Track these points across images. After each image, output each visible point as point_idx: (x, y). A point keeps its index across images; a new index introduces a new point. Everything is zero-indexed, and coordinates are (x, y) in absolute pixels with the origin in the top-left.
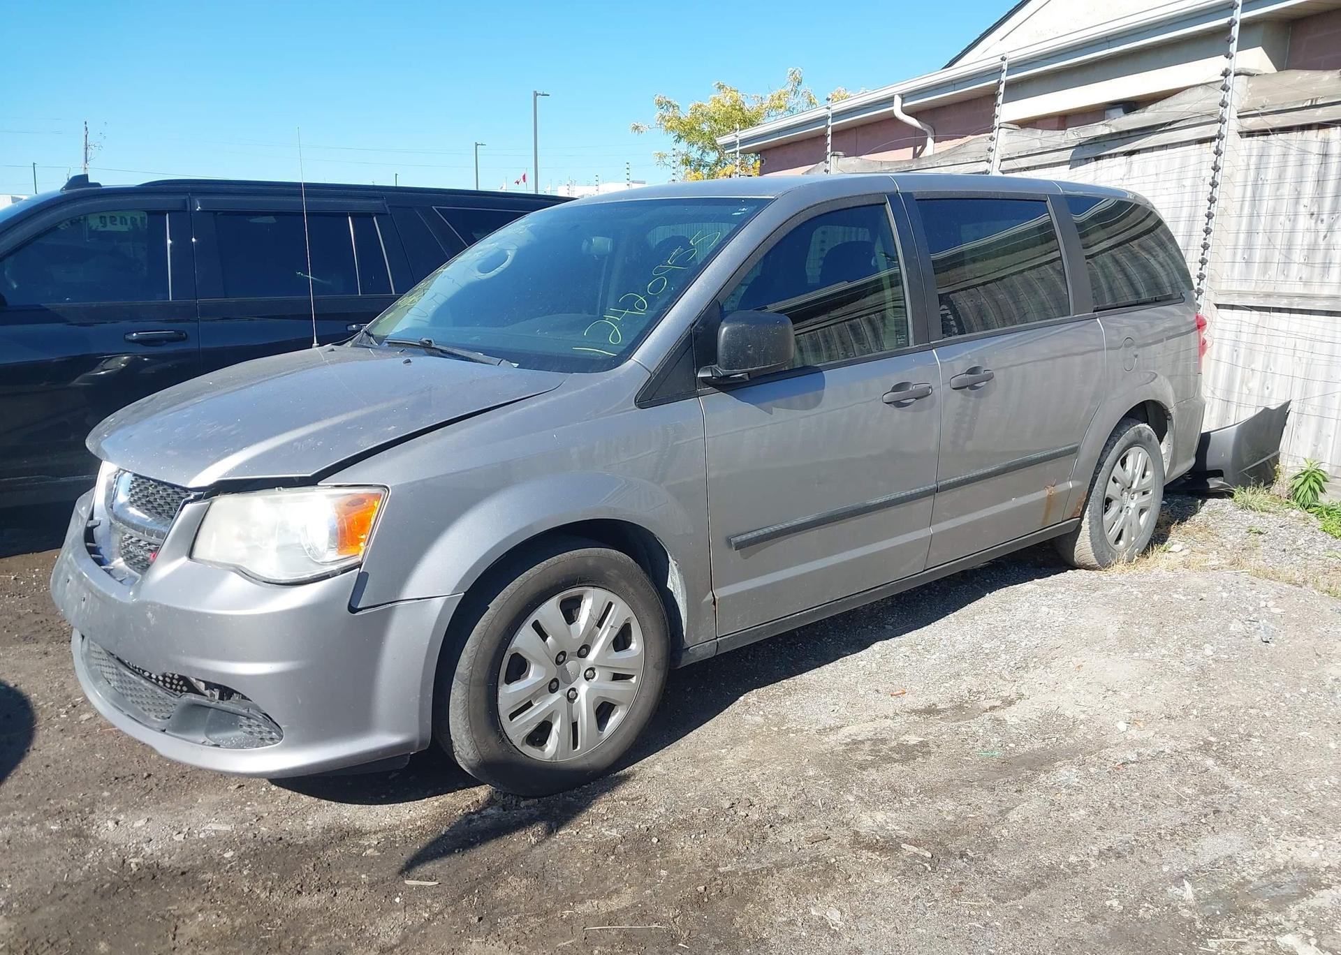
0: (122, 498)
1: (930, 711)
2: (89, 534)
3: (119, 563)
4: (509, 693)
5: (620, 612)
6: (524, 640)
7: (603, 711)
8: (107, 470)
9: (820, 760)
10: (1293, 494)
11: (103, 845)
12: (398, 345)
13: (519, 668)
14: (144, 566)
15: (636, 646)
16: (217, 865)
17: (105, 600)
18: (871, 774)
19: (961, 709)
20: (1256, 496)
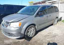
0: (5, 22)
1: (49, 33)
2: (3, 25)
3: (5, 26)
4: (28, 33)
5: (34, 29)
6: (29, 30)
7: (33, 34)
8: (3, 21)
9: (44, 36)
10: (62, 21)
11: (5, 43)
12: (19, 14)
13: (29, 32)
14: (7, 27)
15: (34, 30)
16: (12, 44)
17: (4, 29)
18: (47, 37)
19: (50, 33)
20: (61, 21)
